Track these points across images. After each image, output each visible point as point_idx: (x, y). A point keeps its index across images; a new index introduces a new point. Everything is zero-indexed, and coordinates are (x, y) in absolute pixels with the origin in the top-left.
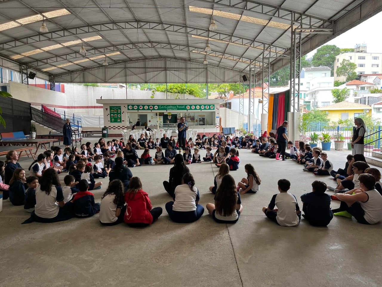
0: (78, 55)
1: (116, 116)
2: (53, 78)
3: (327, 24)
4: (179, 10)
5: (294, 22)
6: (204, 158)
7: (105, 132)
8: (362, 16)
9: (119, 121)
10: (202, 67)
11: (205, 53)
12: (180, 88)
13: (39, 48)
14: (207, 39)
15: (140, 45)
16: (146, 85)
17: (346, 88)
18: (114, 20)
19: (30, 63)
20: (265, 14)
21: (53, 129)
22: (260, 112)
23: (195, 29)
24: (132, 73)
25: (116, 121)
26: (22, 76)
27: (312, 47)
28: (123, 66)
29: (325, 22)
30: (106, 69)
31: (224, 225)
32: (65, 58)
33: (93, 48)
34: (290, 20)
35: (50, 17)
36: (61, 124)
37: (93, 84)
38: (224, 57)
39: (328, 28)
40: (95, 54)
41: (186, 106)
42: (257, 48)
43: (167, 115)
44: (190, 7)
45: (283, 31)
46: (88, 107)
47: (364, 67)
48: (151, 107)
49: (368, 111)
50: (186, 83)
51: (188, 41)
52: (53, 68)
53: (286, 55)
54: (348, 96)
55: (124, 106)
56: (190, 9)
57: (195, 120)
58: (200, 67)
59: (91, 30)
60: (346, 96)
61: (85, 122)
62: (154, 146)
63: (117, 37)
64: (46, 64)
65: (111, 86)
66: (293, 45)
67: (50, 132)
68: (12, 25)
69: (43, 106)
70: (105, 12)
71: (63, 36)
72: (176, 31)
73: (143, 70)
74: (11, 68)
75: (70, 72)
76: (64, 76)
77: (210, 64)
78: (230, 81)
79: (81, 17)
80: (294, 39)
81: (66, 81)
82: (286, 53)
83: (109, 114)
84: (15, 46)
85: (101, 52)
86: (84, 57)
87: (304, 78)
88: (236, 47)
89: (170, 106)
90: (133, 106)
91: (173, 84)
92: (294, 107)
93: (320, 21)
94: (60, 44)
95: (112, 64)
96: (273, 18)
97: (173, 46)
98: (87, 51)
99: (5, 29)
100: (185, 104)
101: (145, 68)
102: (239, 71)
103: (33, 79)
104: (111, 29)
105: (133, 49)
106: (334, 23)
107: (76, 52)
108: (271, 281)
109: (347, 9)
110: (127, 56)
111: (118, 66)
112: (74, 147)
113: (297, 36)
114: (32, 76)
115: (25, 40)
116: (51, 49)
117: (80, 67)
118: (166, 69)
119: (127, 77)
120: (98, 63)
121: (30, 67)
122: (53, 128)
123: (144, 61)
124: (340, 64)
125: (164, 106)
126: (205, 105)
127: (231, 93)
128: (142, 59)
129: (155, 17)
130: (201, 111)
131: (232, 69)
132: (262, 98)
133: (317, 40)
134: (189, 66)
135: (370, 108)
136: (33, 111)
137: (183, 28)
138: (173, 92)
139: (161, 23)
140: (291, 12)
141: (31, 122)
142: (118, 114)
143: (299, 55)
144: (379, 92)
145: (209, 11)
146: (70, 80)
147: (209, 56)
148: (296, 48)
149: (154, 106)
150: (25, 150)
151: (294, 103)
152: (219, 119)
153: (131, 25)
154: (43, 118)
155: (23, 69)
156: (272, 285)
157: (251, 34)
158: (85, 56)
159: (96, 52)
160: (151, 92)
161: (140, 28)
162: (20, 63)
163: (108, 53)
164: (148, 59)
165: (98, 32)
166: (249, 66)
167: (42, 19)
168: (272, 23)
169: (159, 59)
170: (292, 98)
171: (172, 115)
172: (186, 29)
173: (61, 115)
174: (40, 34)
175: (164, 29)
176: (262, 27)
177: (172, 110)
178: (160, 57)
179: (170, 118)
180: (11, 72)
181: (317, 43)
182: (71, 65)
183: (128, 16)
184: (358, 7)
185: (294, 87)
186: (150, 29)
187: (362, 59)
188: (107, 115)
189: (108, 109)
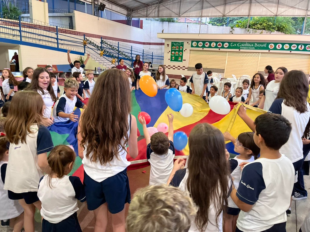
1: (177, 54)
24: (209, 5)
41: (268, 44)
46: (161, 44)
50: (276, 15)
55: (188, 43)
75: (146, 6)
76: (140, 10)
81: (143, 16)
83: (170, 51)
89: (245, 43)
90: (198, 42)
100: (267, 40)
114: (102, 7)
125: (237, 43)
146: (146, 15)
149: (223, 43)
155: (94, 0)
177: (247, 49)
188: (168, 53)
189: (169, 46)
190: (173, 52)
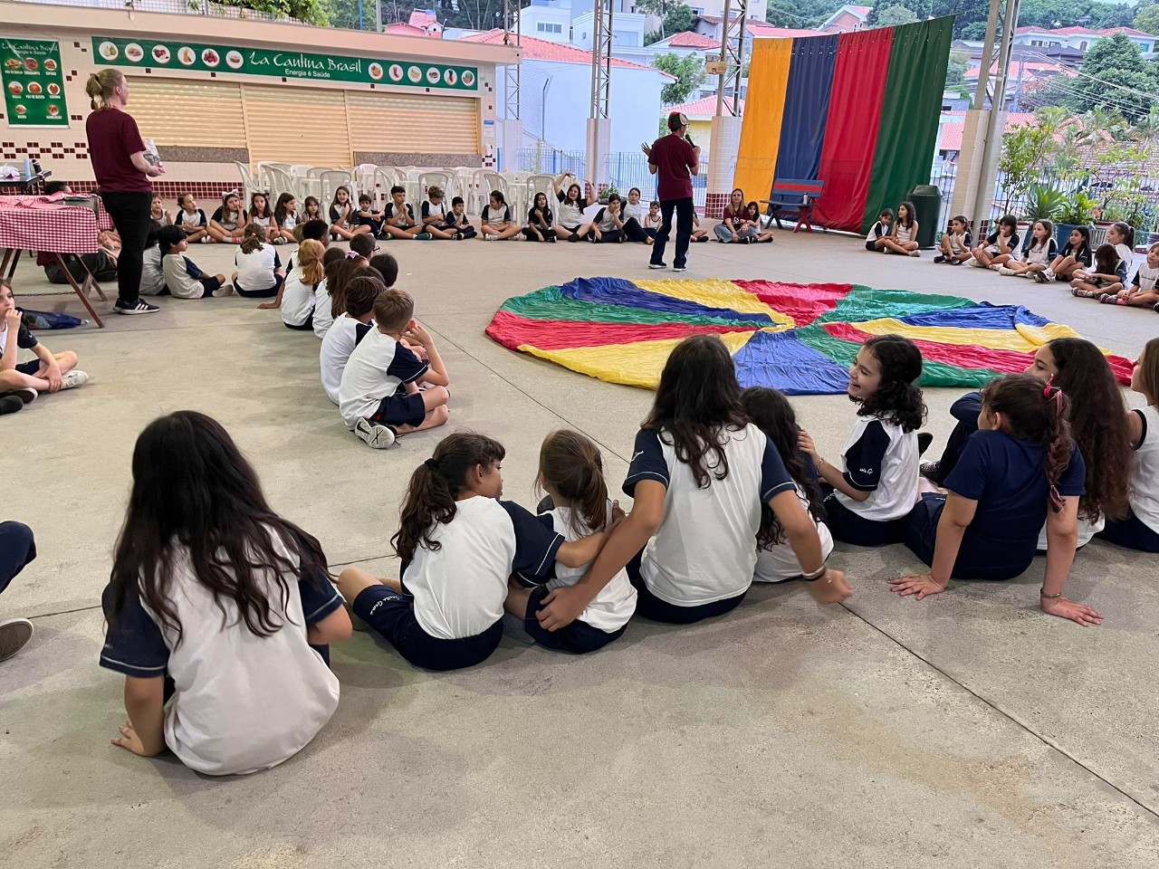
9: (55, 115)
25: (37, 117)
55: (75, 44)
89: (297, 56)
90: (120, 43)
125: (271, 54)
126: (442, 69)
130: (428, 90)
149: (223, 50)
177: (307, 77)
190: (13, 85)
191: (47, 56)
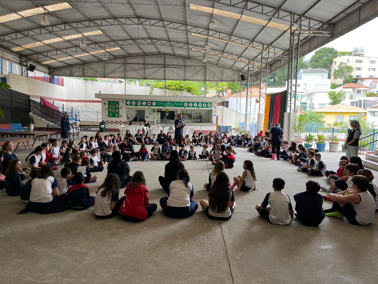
0: (78, 49)
1: (114, 111)
2: (52, 71)
3: (326, 26)
4: (180, 8)
5: (293, 23)
6: (200, 156)
7: (103, 126)
8: (360, 20)
9: (117, 116)
10: (201, 65)
11: (205, 52)
12: (178, 85)
13: (40, 41)
14: (206, 37)
15: (140, 41)
16: (145, 81)
17: (342, 90)
18: (115, 15)
19: (31, 55)
20: (265, 14)
21: (51, 122)
22: (257, 112)
23: (195, 27)
24: (131, 69)
25: (114, 116)
26: (22, 68)
27: (310, 49)
28: (122, 61)
29: (324, 25)
30: (106, 64)
31: (217, 221)
32: (65, 52)
33: (93, 43)
34: (289, 21)
35: (52, 11)
36: (59, 117)
37: (92, 78)
38: (223, 56)
39: (327, 31)
40: (95, 48)
41: (184, 103)
42: (256, 48)
43: (164, 112)
44: (191, 5)
45: (282, 32)
46: (86, 101)
47: (361, 70)
48: (149, 103)
49: (363, 115)
50: (185, 80)
51: (187, 38)
52: (53, 61)
53: (285, 55)
54: (344, 99)
55: (123, 102)
56: (191, 7)
57: (192, 117)
58: (199, 65)
59: (91, 25)
60: (342, 99)
61: (83, 116)
62: (151, 142)
63: (117, 32)
64: (46, 57)
65: (110, 81)
66: (291, 46)
67: (48, 124)
68: (13, 17)
69: (41, 98)
70: (106, 7)
71: (64, 29)
72: (176, 29)
73: (142, 66)
74: (10, 59)
75: (70, 66)
76: (64, 69)
77: (209, 62)
78: (228, 79)
79: (83, 11)
80: (293, 40)
81: (66, 75)
82: (285, 54)
83: (107, 109)
84: (16, 38)
85: (101, 47)
86: (84, 51)
87: (301, 79)
88: (236, 47)
89: (167, 102)
90: (131, 101)
91: (171, 81)
92: (290, 107)
93: (319, 24)
94: (61, 37)
95: (111, 60)
96: (273, 19)
97: (173, 43)
98: (87, 45)
99: (6, 21)
100: (183, 101)
101: (144, 64)
102: (238, 70)
103: (33, 71)
104: (112, 25)
105: (133, 44)
106: (333, 26)
107: (76, 46)
108: (262, 278)
109: (346, 13)
110: (127, 52)
111: (118, 61)
112: (72, 140)
113: (296, 37)
114: (32, 68)
115: (26, 33)
116: (51, 42)
117: (79, 61)
118: (165, 66)
119: (126, 73)
120: (98, 58)
121: (30, 60)
122: (51, 120)
123: (143, 57)
124: (337, 67)
125: (162, 102)
126: (202, 103)
127: (228, 91)
128: (142, 56)
129: (156, 13)
130: (198, 108)
131: (231, 68)
132: (260, 98)
133: (315, 42)
134: (188, 63)
135: (365, 111)
136: (31, 103)
137: (183, 25)
138: (171, 88)
139: (162, 20)
140: (291, 13)
141: (30, 114)
142: (116, 109)
143: (298, 56)
144: (375, 96)
145: (209, 10)
146: (69, 74)
147: (208, 54)
148: (294, 49)
149: (152, 102)
150: (23, 142)
151: (290, 104)
152: (215, 117)
153: (132, 21)
154: (41, 111)
155: (23, 61)
156: (262, 282)
157: (251, 34)
158: (86, 50)
159: (97, 47)
160: (149, 88)
161: (140, 24)
162: (20, 55)
163: (108, 48)
164: (147, 55)
165: (98, 27)
166: (248, 65)
167: (43, 12)
168: (272, 24)
169: (158, 56)
170: (289, 99)
171: (170, 112)
172: (186, 27)
173: (59, 108)
174: (41, 27)
175: (165, 26)
176: (261, 27)
177: (170, 107)
178: (160, 54)
179: (167, 115)
180: (11, 64)
181: (315, 45)
182: (71, 59)
183: (129, 12)
184: (357, 10)
185: (291, 88)
186: (150, 25)
187: (360, 62)
188: (106, 110)
189: (106, 104)
190: (110, 110)
191: (116, 104)
